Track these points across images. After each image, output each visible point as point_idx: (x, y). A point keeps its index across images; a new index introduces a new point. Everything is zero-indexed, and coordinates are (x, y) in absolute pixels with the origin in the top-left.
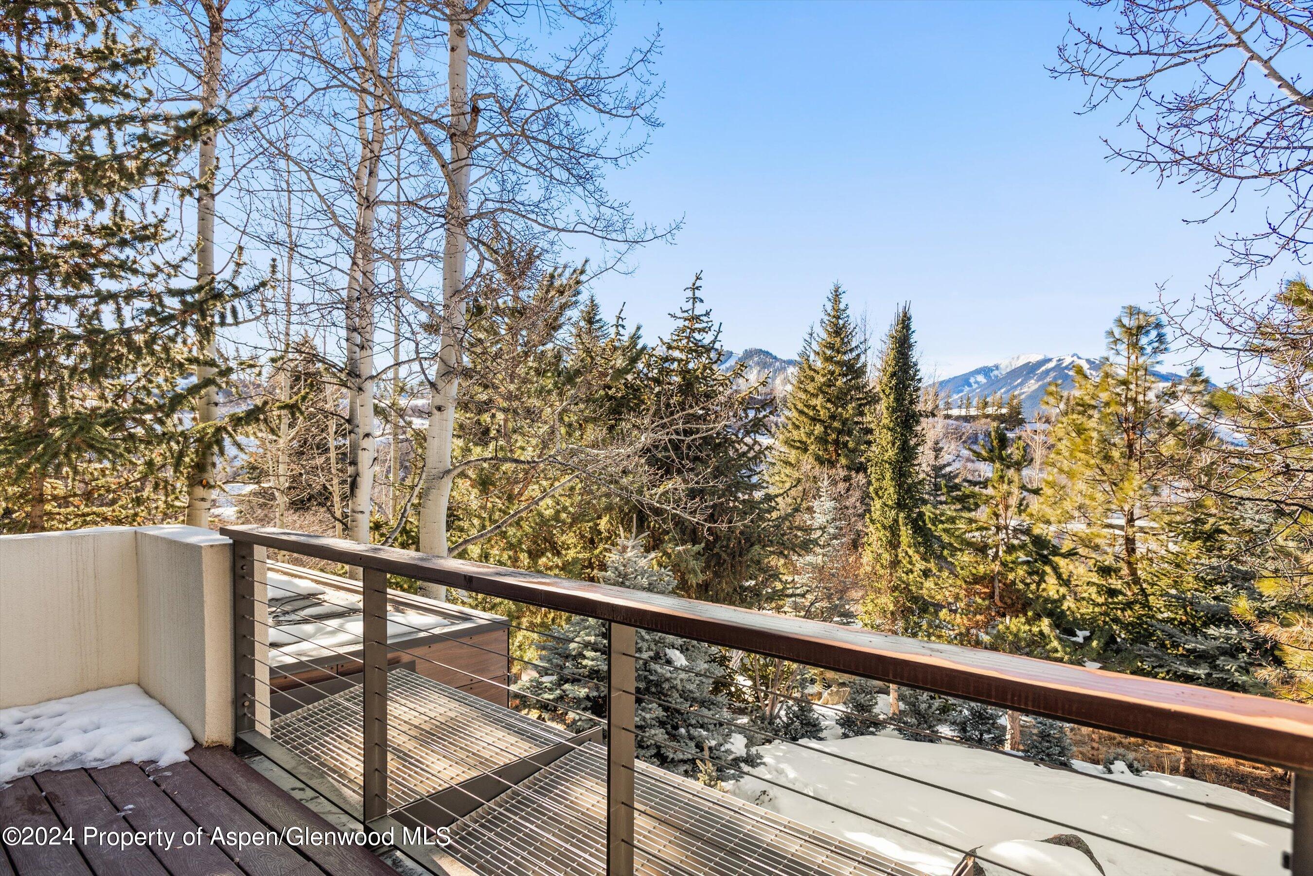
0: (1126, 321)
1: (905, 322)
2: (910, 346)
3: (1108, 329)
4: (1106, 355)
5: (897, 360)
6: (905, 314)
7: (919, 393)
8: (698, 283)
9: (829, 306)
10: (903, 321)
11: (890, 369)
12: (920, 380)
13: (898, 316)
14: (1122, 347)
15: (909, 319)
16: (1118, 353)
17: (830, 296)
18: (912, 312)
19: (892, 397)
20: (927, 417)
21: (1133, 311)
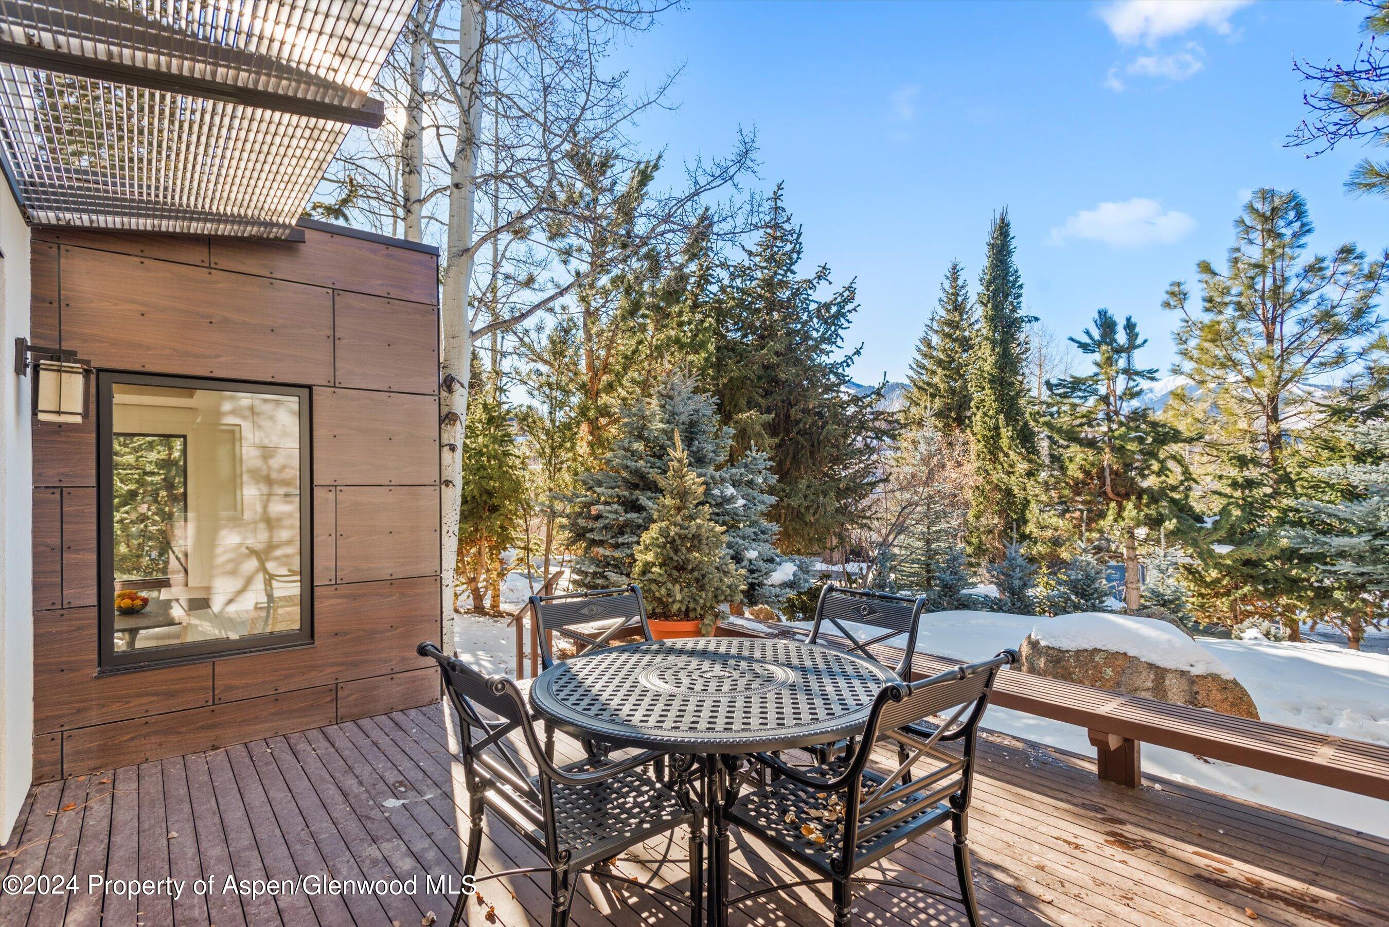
0: (1258, 205)
1: (1003, 230)
2: (1010, 253)
3: (1236, 217)
4: (1236, 246)
5: (994, 267)
6: (1003, 220)
7: (1021, 299)
8: (780, 193)
9: (947, 285)
10: (1001, 228)
11: (987, 277)
12: (1021, 287)
13: (995, 223)
14: (1257, 237)
15: (1008, 225)
16: (1251, 242)
17: (948, 274)
18: (1010, 218)
19: (990, 305)
20: (1030, 321)
21: (1266, 195)
